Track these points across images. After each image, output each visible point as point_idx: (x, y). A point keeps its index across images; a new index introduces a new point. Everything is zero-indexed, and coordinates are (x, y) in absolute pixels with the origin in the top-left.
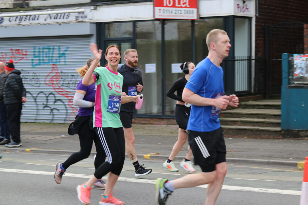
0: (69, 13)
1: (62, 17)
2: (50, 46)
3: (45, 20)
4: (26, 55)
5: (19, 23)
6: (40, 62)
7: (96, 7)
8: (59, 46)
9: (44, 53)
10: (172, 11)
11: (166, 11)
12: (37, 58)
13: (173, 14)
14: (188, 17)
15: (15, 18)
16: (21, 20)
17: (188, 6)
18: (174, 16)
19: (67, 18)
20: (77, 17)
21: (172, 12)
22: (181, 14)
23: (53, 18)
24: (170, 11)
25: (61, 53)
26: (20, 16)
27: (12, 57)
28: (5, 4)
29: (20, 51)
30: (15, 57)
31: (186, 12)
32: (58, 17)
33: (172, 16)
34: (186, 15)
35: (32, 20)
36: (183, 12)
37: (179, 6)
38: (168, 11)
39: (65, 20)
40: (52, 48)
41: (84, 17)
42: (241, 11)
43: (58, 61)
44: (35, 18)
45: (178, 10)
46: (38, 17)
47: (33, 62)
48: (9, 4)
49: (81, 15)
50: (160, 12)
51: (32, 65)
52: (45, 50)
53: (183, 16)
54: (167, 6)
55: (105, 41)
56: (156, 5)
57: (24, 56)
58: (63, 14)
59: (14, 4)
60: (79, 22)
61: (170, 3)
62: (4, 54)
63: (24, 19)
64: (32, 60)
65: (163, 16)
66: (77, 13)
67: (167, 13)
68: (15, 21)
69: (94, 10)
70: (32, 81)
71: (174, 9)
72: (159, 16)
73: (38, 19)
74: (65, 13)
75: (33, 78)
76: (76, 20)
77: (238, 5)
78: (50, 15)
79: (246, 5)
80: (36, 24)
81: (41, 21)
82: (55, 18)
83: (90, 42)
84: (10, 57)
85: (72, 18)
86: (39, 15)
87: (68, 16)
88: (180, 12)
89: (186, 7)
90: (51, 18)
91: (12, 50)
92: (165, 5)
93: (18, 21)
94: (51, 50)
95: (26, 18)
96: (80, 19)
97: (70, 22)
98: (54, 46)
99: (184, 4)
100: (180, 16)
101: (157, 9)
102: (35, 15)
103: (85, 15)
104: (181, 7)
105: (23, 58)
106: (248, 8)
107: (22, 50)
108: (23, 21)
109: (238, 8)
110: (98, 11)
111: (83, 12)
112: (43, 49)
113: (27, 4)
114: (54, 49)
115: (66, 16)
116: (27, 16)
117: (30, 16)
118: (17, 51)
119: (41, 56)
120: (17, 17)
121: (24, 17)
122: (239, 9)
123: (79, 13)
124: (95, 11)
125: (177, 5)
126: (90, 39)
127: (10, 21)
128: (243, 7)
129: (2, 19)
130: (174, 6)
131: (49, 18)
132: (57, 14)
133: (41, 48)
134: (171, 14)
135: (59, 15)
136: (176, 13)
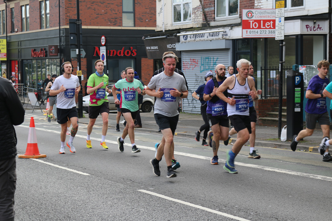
0: (219, 32)
1: (215, 35)
2: (209, 57)
3: (207, 37)
4: (197, 63)
5: (195, 39)
6: (204, 69)
7: (232, 28)
8: (213, 57)
9: (206, 62)
10: (257, 31)
11: (252, 32)
12: (203, 66)
13: (259, 34)
14: (272, 35)
15: (193, 35)
16: (195, 37)
17: (273, 28)
18: (259, 35)
19: (218, 36)
20: (223, 35)
21: (258, 33)
22: (265, 33)
23: (211, 35)
24: (256, 32)
25: (214, 62)
26: (195, 34)
27: (191, 65)
28: (198, 24)
29: (195, 60)
30: (192, 65)
31: (270, 32)
32: (214, 35)
33: (257, 35)
34: (270, 34)
35: (201, 37)
36: (267, 32)
37: (265, 27)
38: (254, 32)
39: (217, 37)
40: (210, 58)
41: (226, 35)
42: (311, 30)
43: (213, 68)
44: (202, 35)
45: (263, 31)
46: (204, 35)
47: (201, 69)
48: (200, 24)
49: (225, 33)
50: (247, 33)
51: (201, 71)
52: (206, 60)
53: (268, 35)
54: (253, 28)
55: (237, 53)
56: (243, 28)
57: (197, 64)
58: (216, 33)
59: (203, 24)
60: (223, 39)
61: (255, 25)
62: (187, 63)
63: (197, 36)
64: (201, 67)
65: (249, 36)
66: (223, 32)
67: (253, 33)
68: (193, 38)
69: (230, 30)
70: (200, 83)
71: (259, 30)
72: (246, 36)
73: (204, 37)
74: (217, 32)
75: (201, 81)
76: (222, 37)
77: (307, 26)
78: (209, 33)
79: (319, 25)
80: (202, 41)
81: (205, 38)
82: (212, 36)
83: (228, 54)
84: (190, 65)
85: (220, 36)
86: (204, 33)
87: (218, 34)
88: (264, 32)
89: (270, 28)
90: (210, 36)
91: (191, 59)
92: (251, 27)
93: (194, 38)
94: (209, 60)
95: (198, 36)
96: (224, 37)
97: (219, 39)
98: (211, 57)
99: (268, 26)
100: (264, 35)
101: (245, 30)
102: (202, 34)
103: (227, 34)
104: (266, 28)
105: (196, 65)
106: (320, 27)
107: (196, 59)
108: (197, 38)
109: (307, 28)
110: (233, 30)
111: (226, 32)
112: (206, 59)
113: (209, 24)
114: (211, 59)
115: (217, 35)
116: (198, 34)
117: (200, 34)
118: (193, 61)
119: (205, 64)
120: (194, 35)
121: (197, 35)
122: (309, 29)
123: (224, 32)
124: (232, 30)
125: (262, 27)
126: (228, 52)
127: (191, 38)
128: (314, 27)
129: (187, 36)
130: (259, 27)
131: (209, 36)
132: (213, 33)
133: (205, 58)
134: (256, 34)
135: (214, 33)
136: (261, 33)
